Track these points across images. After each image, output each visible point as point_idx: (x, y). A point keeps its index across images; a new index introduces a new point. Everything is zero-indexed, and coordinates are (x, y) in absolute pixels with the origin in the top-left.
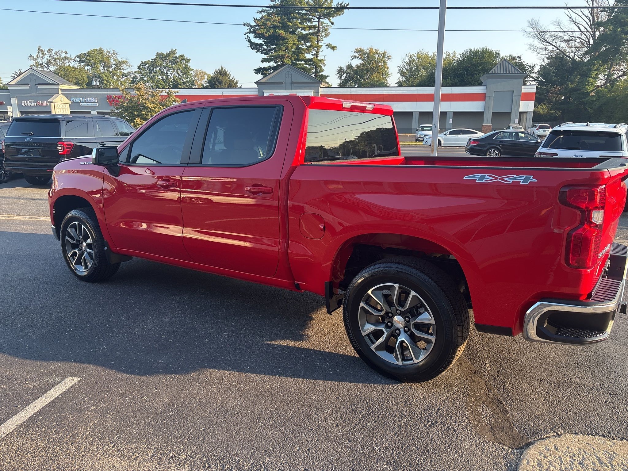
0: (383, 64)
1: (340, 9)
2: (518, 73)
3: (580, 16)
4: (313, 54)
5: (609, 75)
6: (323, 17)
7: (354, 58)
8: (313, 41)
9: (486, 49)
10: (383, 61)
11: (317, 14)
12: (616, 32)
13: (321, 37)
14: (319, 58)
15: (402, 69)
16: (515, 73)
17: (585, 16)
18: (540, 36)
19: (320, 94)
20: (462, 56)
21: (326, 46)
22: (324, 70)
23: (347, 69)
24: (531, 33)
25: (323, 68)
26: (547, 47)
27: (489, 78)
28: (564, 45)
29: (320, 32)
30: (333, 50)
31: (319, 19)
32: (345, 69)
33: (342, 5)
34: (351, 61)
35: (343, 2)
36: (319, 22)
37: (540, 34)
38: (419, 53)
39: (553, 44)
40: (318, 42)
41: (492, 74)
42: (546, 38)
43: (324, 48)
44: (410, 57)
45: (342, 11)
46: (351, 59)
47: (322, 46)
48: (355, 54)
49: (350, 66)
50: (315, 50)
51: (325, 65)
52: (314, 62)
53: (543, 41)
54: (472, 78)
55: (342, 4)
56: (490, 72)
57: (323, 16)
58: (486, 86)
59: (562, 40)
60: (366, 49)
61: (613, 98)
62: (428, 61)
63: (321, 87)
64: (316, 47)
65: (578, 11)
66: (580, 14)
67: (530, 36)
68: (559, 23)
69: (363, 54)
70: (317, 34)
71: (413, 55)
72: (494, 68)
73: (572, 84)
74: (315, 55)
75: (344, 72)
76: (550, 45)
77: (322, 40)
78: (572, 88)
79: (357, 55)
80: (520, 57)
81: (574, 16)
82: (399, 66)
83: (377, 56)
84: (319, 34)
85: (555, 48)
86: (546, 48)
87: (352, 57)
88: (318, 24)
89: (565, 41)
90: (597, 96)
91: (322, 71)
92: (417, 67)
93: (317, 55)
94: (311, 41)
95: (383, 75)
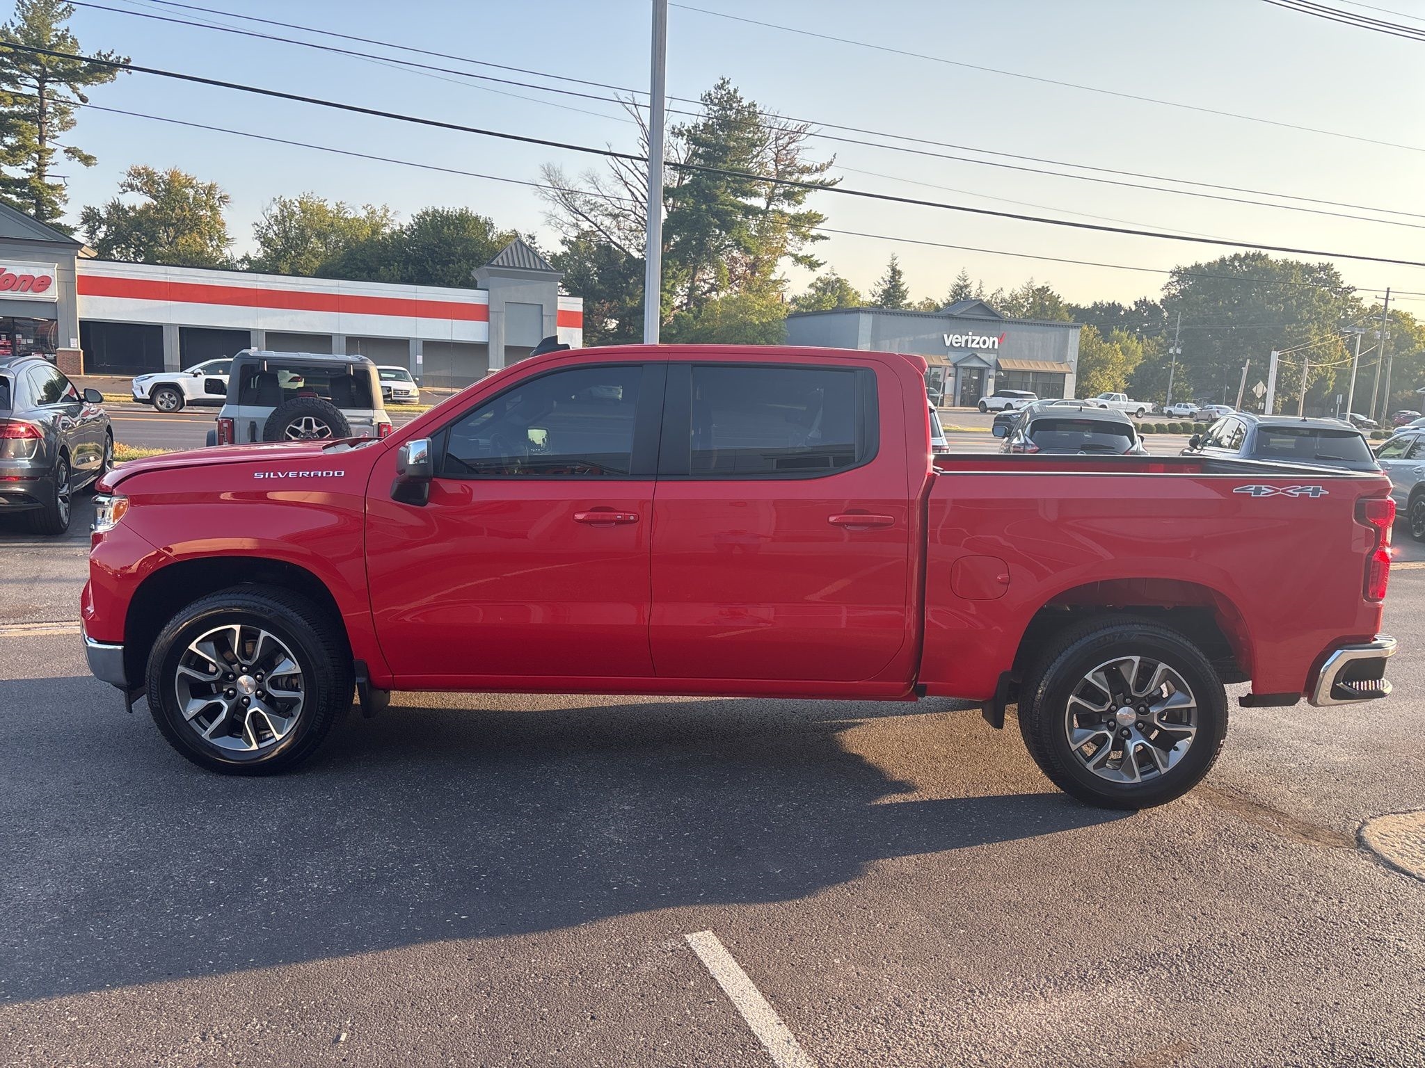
0: (209, 214)
1: (102, 68)
2: (547, 270)
3: (632, 172)
4: (30, 167)
5: (692, 289)
6: (51, 79)
7: (129, 190)
8: (27, 135)
9: (467, 212)
10: (210, 207)
11: (34, 67)
12: (699, 210)
13: (51, 129)
14: (47, 180)
15: (264, 231)
16: (541, 270)
17: (640, 172)
18: (567, 200)
19: (77, 274)
20: (416, 220)
21: (66, 151)
22: (63, 212)
23: (109, 213)
24: (550, 192)
25: (62, 207)
26: (579, 223)
27: (492, 274)
28: (608, 222)
29: (47, 116)
30: (88, 165)
31: (42, 80)
32: (104, 216)
33: (111, 59)
34: (120, 196)
35: (112, 52)
36: (41, 89)
37: (566, 196)
38: (305, 200)
39: (591, 219)
40: (42, 139)
41: (498, 266)
42: (577, 204)
43: (60, 156)
44: (285, 206)
45: (112, 74)
46: (121, 191)
47: (54, 150)
48: (130, 180)
49: (116, 208)
50: (34, 159)
51: (66, 201)
52: (32, 189)
53: (572, 211)
54: (445, 270)
55: (109, 56)
56: (494, 263)
57: (52, 75)
58: (487, 290)
59: (606, 213)
60: (161, 169)
61: (707, 331)
62: (328, 221)
63: (79, 258)
64: (37, 152)
65: (627, 161)
66: (632, 167)
67: (550, 198)
68: (595, 179)
69: (153, 182)
70: (38, 118)
71: (290, 201)
72: (500, 256)
73: (632, 299)
74: (33, 170)
75: (102, 221)
76: (585, 219)
77: (55, 137)
78: (632, 308)
79: (137, 182)
80: (532, 237)
81: (623, 170)
82: (257, 224)
83: (191, 192)
84: (44, 119)
85: (595, 228)
86: (577, 224)
87: (122, 187)
88: (40, 93)
89: (611, 215)
90: (677, 326)
91: (60, 215)
92: (303, 230)
93: (39, 171)
94: (19, 133)
95: (211, 240)
